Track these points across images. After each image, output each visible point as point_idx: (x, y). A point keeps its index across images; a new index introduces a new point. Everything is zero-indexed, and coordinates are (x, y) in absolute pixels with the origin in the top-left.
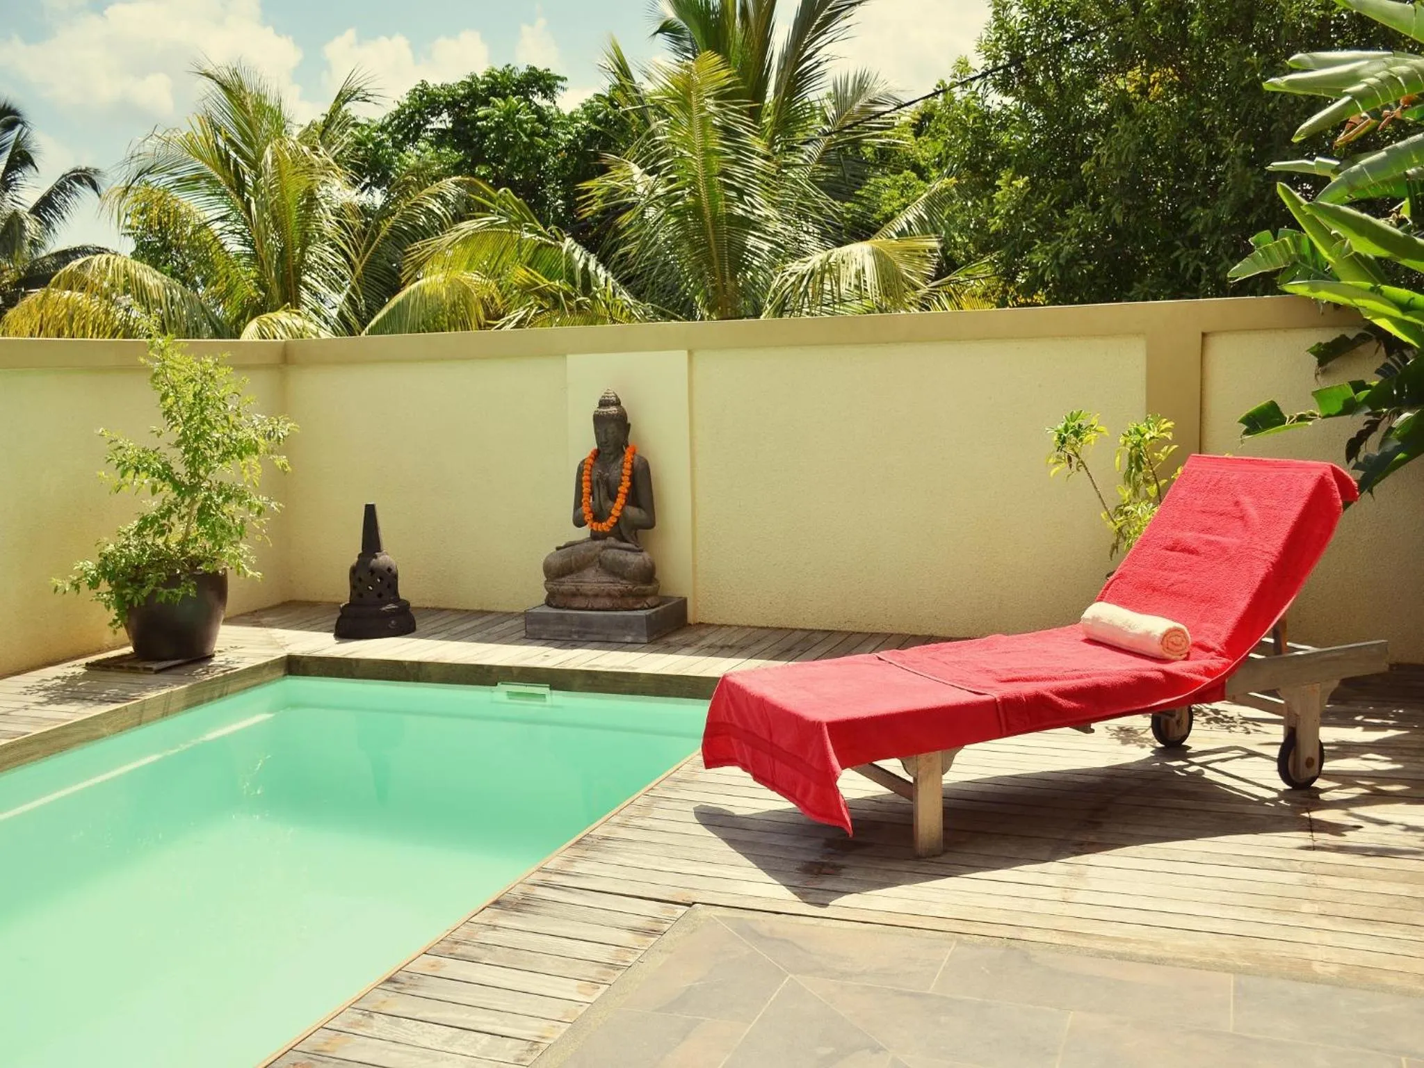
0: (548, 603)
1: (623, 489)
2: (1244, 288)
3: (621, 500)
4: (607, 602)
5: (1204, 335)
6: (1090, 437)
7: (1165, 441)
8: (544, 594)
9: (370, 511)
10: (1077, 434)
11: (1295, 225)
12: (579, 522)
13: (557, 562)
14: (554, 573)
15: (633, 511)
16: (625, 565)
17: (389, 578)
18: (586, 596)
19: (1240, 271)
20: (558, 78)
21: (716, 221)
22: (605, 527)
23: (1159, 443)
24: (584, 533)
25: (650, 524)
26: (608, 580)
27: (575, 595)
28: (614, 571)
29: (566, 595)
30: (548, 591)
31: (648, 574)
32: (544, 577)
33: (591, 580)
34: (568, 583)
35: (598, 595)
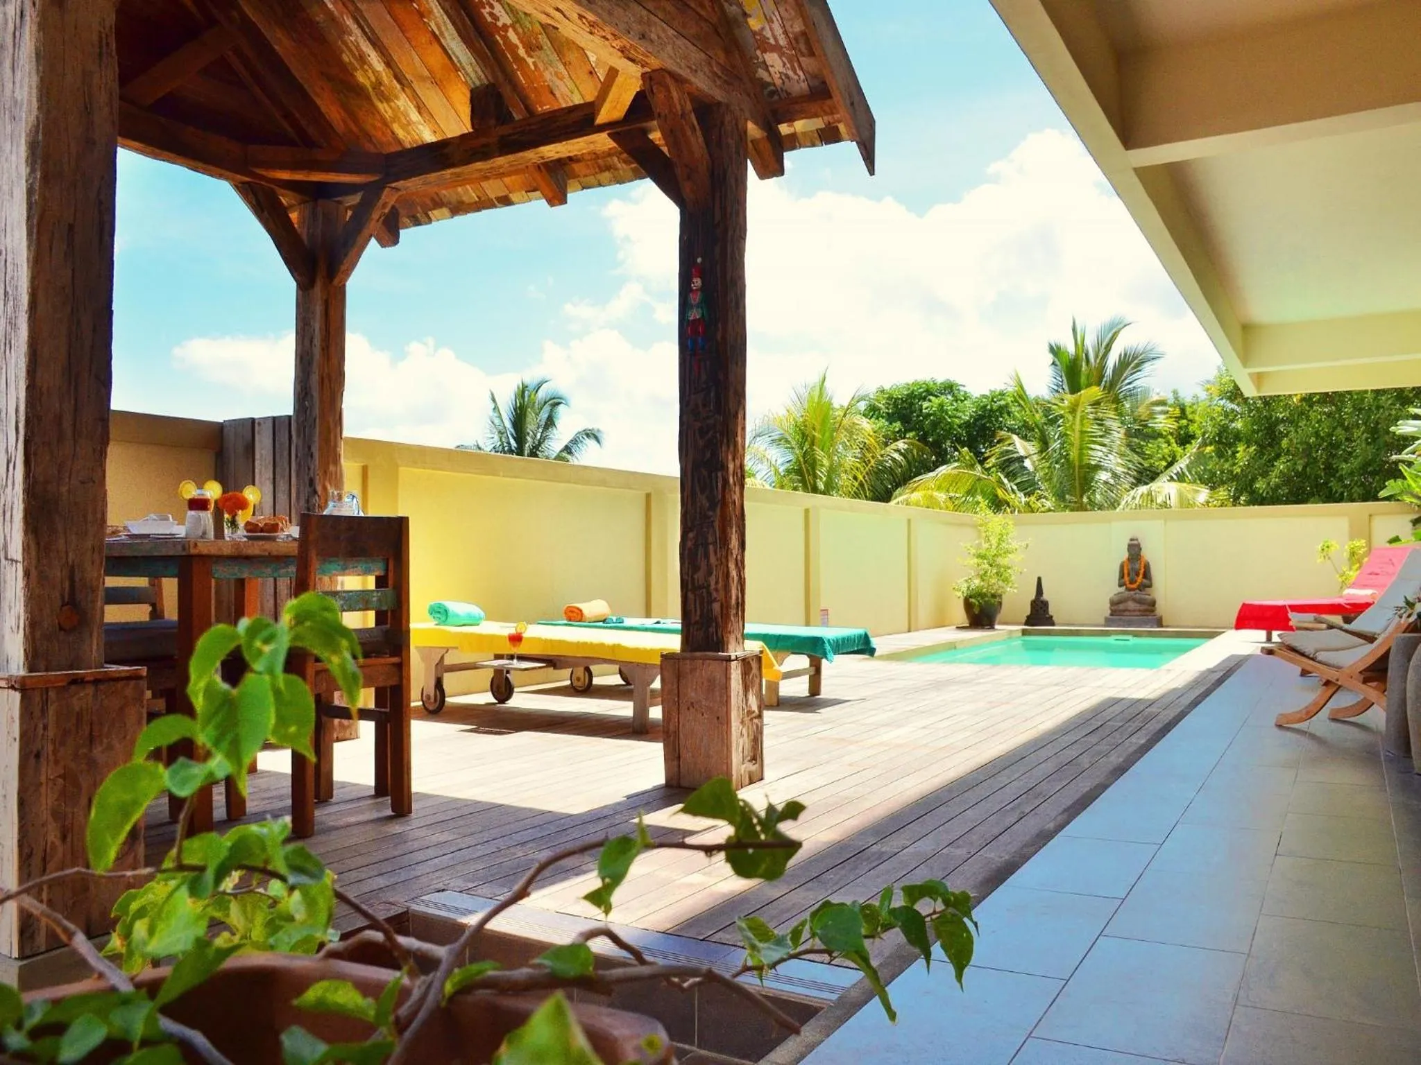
0: (1111, 615)
1: (1142, 572)
2: (1388, 499)
3: (1141, 576)
4: (1138, 613)
5: (1370, 516)
6: (1333, 548)
7: (1364, 547)
8: (1109, 612)
9: (1039, 579)
10: (1328, 547)
11: (1404, 478)
12: (1120, 586)
13: (1116, 599)
14: (1113, 603)
15: (1145, 581)
16: (1145, 600)
17: (1045, 605)
18: (1129, 611)
19: (1382, 494)
20: (961, 385)
21: (1081, 467)
22: (1134, 586)
23: (1360, 548)
24: (1123, 589)
25: (1150, 586)
26: (1138, 605)
27: (1124, 611)
28: (1140, 602)
29: (1120, 611)
30: (1111, 610)
31: (1153, 603)
32: (1109, 605)
33: (1131, 605)
34: (1121, 607)
35: (1134, 611)
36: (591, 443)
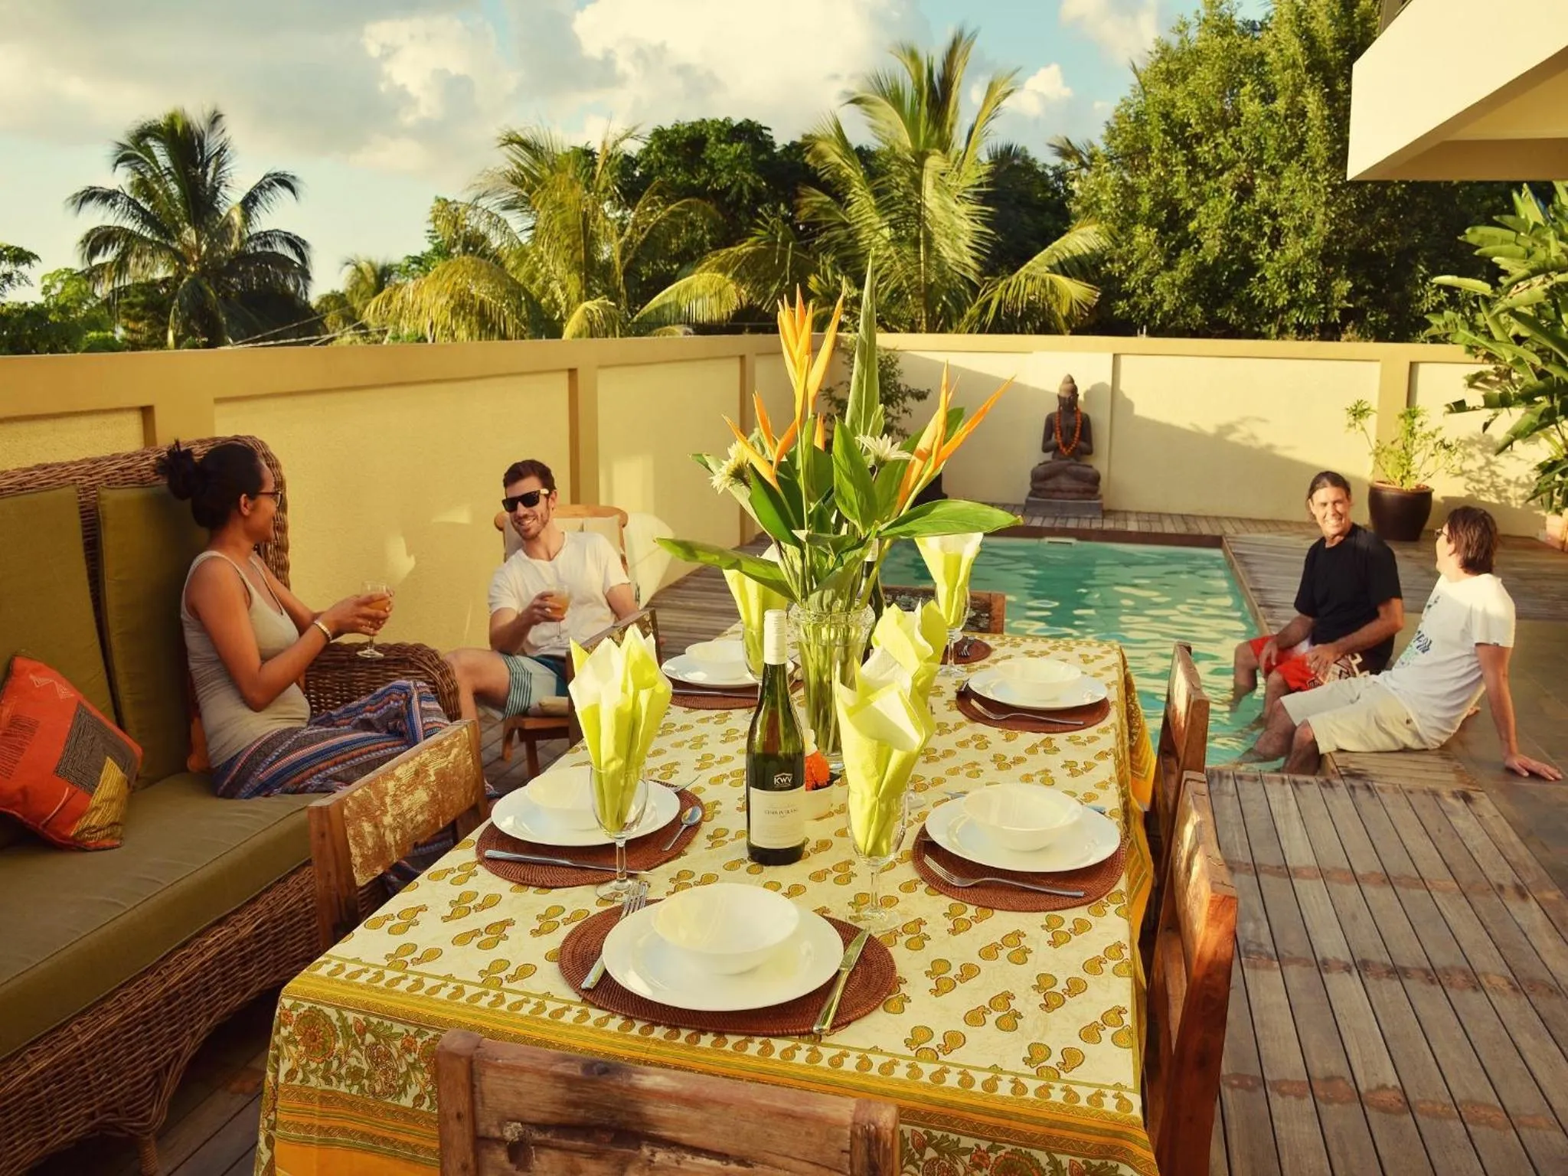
0: (1031, 494)
1: (1079, 429)
3: (1078, 436)
5: (1411, 363)
13: (1040, 470)
14: (1036, 477)
15: (1083, 443)
16: (1086, 475)
18: (1061, 491)
20: (766, 128)
22: (1068, 451)
24: (1050, 456)
25: (1091, 452)
26: (1074, 482)
27: (1054, 491)
28: (1078, 477)
29: (1047, 490)
30: (1033, 487)
31: (1096, 479)
32: (1029, 479)
33: (1065, 482)
34: (1050, 484)
35: (1069, 491)
36: (283, 192)
